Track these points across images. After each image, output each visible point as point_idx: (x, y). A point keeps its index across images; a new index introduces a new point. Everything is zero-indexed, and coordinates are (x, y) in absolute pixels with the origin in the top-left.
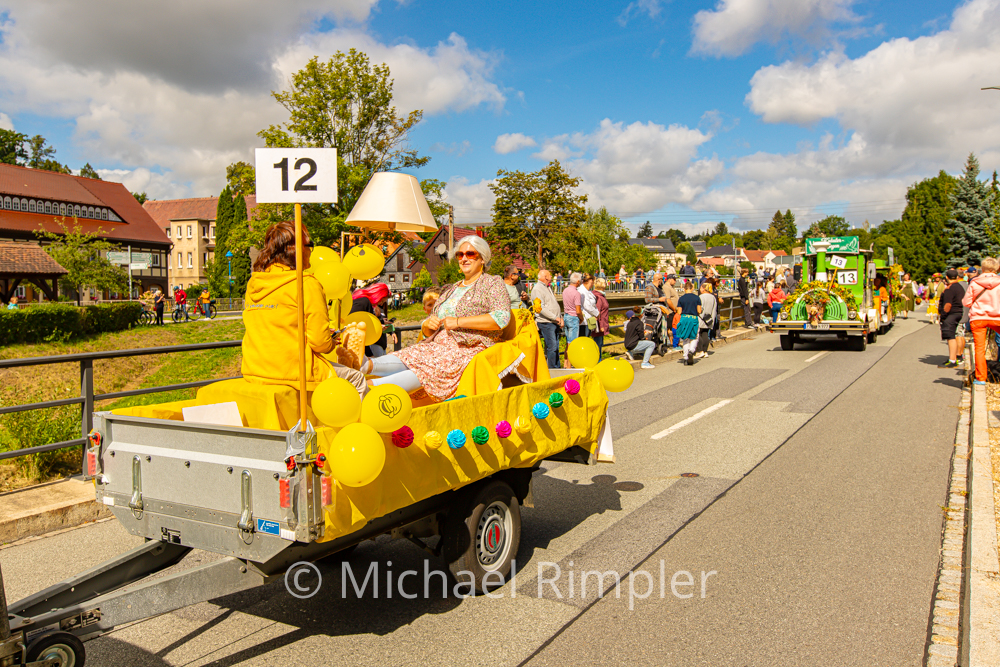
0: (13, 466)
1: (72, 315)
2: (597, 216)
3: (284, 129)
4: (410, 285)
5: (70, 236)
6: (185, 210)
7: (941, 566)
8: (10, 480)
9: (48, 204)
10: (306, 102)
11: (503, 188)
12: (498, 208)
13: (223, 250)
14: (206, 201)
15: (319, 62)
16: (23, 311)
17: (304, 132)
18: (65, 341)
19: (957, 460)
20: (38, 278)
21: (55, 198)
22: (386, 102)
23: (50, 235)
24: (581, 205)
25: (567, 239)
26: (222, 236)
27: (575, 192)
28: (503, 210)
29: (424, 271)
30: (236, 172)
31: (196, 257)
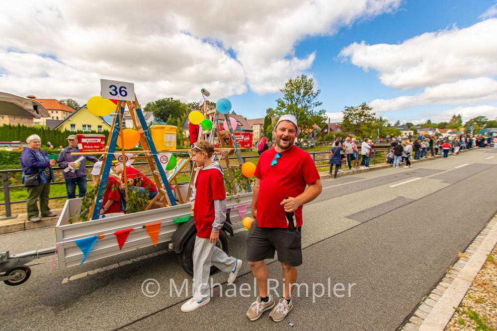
2: (378, 119)
3: (282, 99)
4: (316, 141)
6: (256, 122)
10: (288, 91)
11: (346, 112)
12: (344, 118)
13: (265, 132)
14: (261, 119)
15: (292, 80)
17: (287, 99)
22: (311, 89)
24: (373, 116)
25: (368, 127)
26: (265, 128)
27: (371, 112)
28: (346, 118)
29: (320, 137)
30: (269, 111)
31: (259, 133)
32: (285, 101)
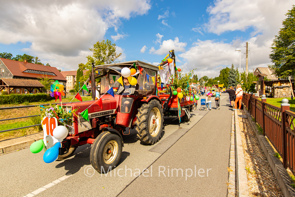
0: (33, 128)
1: (46, 96)
3: (92, 56)
5: (45, 79)
6: (69, 73)
7: (231, 144)
8: (33, 131)
9: (40, 72)
10: (96, 51)
13: (78, 82)
14: (74, 71)
16: (35, 95)
17: (96, 57)
18: (44, 101)
19: (232, 124)
20: (38, 88)
21: (41, 70)
22: (114, 51)
23: (41, 78)
26: (78, 79)
30: (80, 65)
31: (72, 83)
32: (93, 58)
